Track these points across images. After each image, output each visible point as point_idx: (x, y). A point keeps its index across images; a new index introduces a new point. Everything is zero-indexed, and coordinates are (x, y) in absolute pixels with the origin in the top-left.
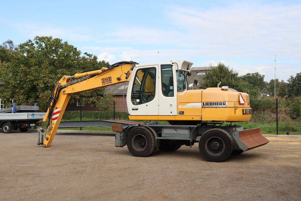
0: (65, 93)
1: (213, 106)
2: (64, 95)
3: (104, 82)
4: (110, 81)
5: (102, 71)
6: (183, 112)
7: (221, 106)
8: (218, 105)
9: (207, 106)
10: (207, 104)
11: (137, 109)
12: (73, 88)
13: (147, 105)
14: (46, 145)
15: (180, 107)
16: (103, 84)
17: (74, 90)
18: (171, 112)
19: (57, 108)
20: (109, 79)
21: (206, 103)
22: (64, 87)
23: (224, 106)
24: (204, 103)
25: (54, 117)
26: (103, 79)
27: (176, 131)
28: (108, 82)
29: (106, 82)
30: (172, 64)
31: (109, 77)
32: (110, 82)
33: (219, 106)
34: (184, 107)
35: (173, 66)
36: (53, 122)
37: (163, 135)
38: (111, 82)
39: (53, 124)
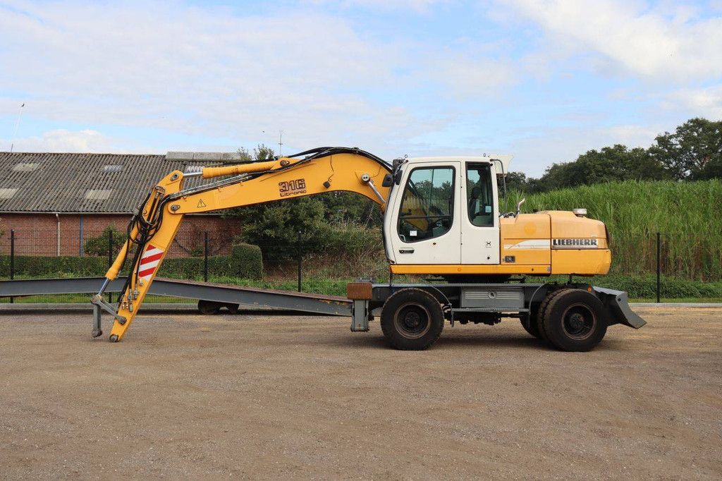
0: (177, 212)
1: (572, 246)
2: (174, 217)
3: (286, 190)
4: (302, 188)
5: (281, 165)
6: (513, 259)
7: (587, 246)
8: (581, 244)
9: (561, 246)
10: (561, 242)
11: (412, 252)
12: (201, 201)
13: (434, 244)
14: (118, 336)
15: (506, 247)
16: (283, 193)
17: (203, 205)
18: (489, 258)
19: (151, 248)
20: (299, 184)
21: (559, 241)
22: (176, 197)
23: (593, 246)
24: (555, 241)
25: (143, 268)
26: (282, 183)
27: (492, 295)
28: (296, 191)
29: (290, 191)
30: (490, 163)
31: (299, 180)
32: (300, 190)
33: (584, 246)
34: (516, 247)
35: (492, 165)
36: (141, 279)
37: (463, 304)
38: (303, 190)
39: (141, 285)
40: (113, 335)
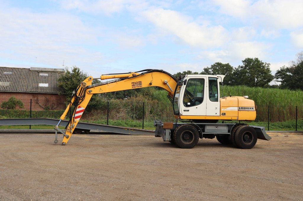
0: (91, 93)
1: (246, 110)
2: (89, 95)
3: (134, 86)
4: (140, 85)
5: (133, 75)
6: (225, 114)
7: (251, 110)
8: (249, 109)
9: (242, 109)
10: (242, 108)
11: (188, 111)
12: (101, 89)
13: (197, 108)
14: (65, 143)
15: (222, 110)
16: (133, 87)
17: (101, 90)
18: (216, 114)
19: (80, 107)
20: (140, 83)
21: (241, 108)
22: (91, 87)
23: (253, 110)
24: (239, 107)
25: (77, 115)
26: (133, 83)
27: (216, 127)
28: (138, 86)
29: (136, 86)
30: (217, 78)
31: (139, 82)
32: (140, 86)
33: (250, 110)
34: (226, 110)
35: (218, 78)
36: (75, 120)
37: (206, 131)
38: (141, 85)
39: (75, 122)
40: (63, 142)
